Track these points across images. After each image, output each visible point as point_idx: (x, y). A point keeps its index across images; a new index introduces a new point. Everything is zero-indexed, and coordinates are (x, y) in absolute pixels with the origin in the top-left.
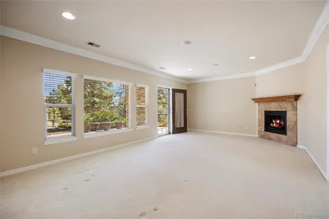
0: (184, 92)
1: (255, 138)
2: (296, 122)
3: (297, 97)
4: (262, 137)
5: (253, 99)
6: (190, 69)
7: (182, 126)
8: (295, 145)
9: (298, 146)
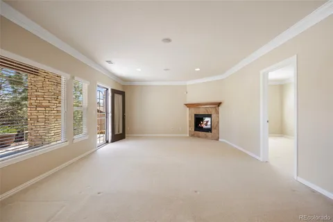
0: (123, 94)
1: (187, 137)
2: (218, 122)
3: (219, 104)
4: (192, 136)
5: (186, 105)
6: (139, 70)
7: (121, 132)
8: (217, 139)
9: (220, 140)
